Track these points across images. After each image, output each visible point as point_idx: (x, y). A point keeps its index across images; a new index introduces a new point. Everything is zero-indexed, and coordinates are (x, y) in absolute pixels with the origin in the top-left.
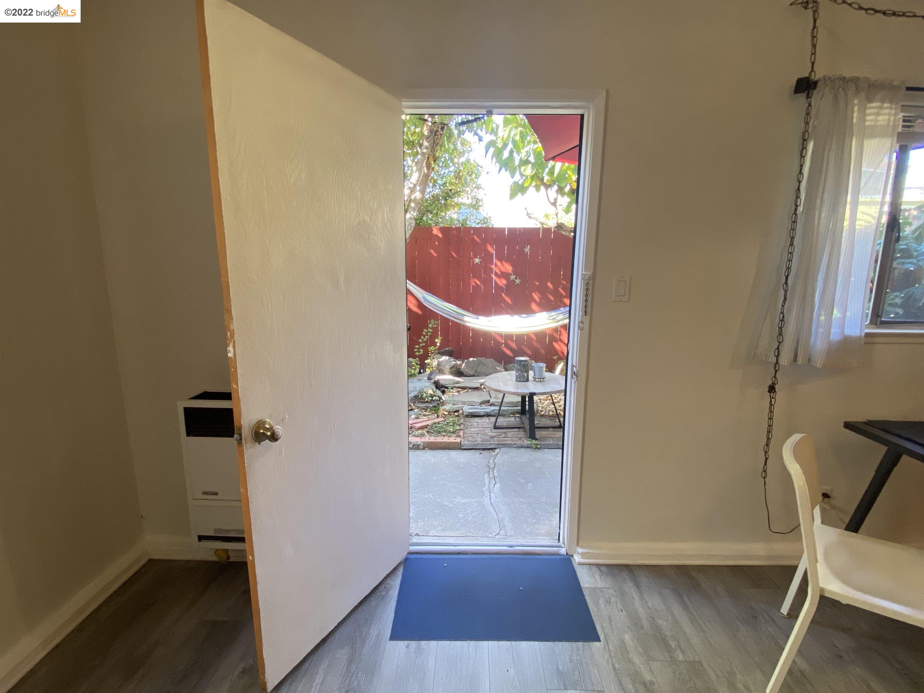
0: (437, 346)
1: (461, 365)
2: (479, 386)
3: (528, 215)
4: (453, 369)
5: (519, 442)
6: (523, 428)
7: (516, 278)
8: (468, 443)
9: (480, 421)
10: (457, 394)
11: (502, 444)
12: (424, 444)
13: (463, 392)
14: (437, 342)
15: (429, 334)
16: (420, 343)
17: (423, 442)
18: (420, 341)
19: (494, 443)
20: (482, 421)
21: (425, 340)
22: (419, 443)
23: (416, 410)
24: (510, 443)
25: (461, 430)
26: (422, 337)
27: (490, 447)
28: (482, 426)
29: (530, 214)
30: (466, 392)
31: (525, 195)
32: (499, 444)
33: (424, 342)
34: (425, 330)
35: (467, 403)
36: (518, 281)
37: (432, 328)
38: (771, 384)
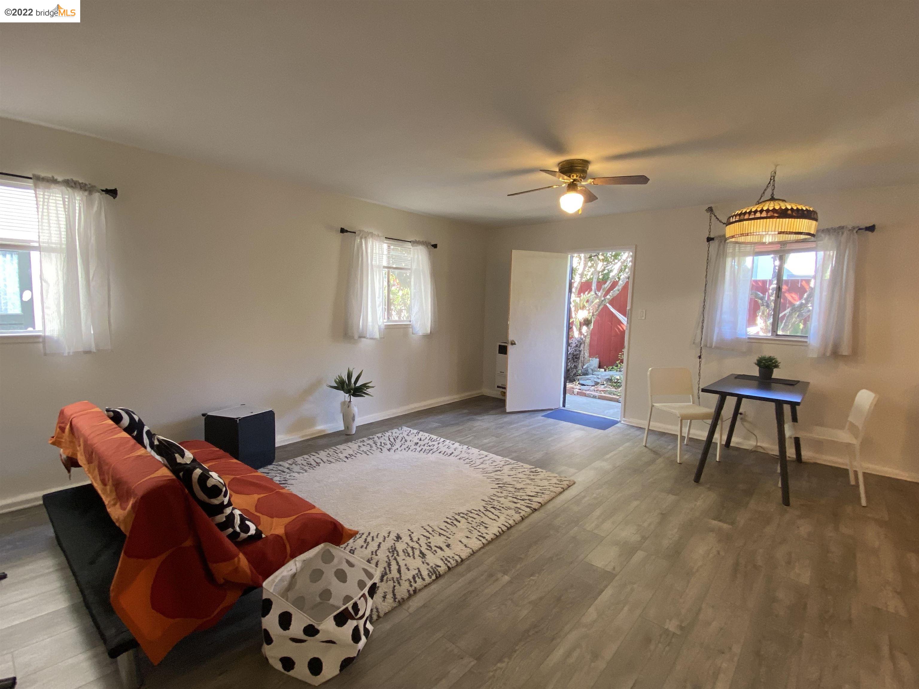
38: (699, 355)
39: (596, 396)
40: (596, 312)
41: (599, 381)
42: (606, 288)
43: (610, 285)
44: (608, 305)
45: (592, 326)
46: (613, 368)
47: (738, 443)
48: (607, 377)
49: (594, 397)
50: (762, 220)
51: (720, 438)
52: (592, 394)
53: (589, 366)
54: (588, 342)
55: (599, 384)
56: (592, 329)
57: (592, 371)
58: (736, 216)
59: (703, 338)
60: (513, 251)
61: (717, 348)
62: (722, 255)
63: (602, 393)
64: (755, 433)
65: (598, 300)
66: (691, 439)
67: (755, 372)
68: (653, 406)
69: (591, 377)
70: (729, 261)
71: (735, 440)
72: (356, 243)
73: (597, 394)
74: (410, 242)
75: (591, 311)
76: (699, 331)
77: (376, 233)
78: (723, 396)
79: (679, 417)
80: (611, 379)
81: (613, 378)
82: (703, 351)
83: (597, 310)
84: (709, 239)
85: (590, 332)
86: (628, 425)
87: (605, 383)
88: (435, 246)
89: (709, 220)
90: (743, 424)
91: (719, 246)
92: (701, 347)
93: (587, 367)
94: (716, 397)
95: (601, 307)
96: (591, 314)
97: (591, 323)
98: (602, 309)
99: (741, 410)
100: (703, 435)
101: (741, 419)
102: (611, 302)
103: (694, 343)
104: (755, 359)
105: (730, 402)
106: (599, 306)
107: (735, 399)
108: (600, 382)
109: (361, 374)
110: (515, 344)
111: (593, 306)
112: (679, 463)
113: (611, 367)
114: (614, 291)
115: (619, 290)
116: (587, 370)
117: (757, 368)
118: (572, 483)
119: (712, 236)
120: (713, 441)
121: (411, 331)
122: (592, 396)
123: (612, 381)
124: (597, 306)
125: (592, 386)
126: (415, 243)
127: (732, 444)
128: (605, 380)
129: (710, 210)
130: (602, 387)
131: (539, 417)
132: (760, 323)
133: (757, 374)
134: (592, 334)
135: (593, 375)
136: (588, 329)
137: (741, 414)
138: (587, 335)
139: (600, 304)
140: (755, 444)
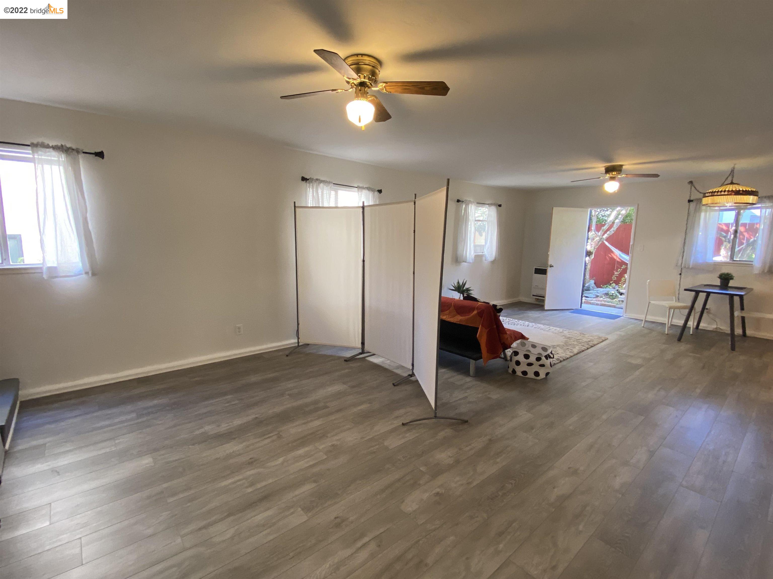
38: (680, 273)
39: (599, 304)
41: (598, 295)
42: (605, 229)
43: (608, 227)
44: (605, 241)
45: (593, 257)
46: (607, 287)
47: (704, 327)
48: (605, 292)
49: (597, 304)
50: (725, 196)
51: (692, 324)
52: (595, 303)
53: (590, 284)
54: (589, 268)
55: (599, 297)
56: (593, 258)
57: (593, 288)
58: (709, 193)
59: (683, 263)
60: (554, 208)
61: (692, 268)
62: (698, 210)
63: (602, 302)
64: (717, 321)
65: (598, 238)
66: (672, 325)
67: (718, 282)
68: (650, 303)
69: (592, 292)
70: (703, 215)
71: (703, 325)
72: (463, 207)
73: (599, 303)
74: (488, 204)
75: (593, 246)
76: (681, 257)
77: (472, 200)
78: (697, 293)
79: (668, 308)
80: (608, 293)
81: (609, 293)
82: (683, 271)
83: (597, 245)
84: (690, 201)
85: (591, 260)
86: (628, 318)
87: (603, 296)
88: (500, 206)
89: (690, 189)
90: (708, 316)
91: (696, 205)
92: (682, 269)
93: (589, 285)
94: (693, 293)
95: (600, 243)
96: (593, 248)
97: (593, 254)
98: (601, 244)
99: (707, 307)
100: (681, 322)
101: (707, 312)
102: (607, 240)
103: (676, 266)
104: (718, 274)
105: (702, 296)
106: (599, 242)
107: (705, 294)
108: (600, 295)
109: (466, 283)
110: (553, 266)
111: (595, 242)
112: (667, 334)
113: (606, 286)
114: (611, 231)
115: (614, 231)
116: (589, 287)
117: (719, 280)
118: (607, 339)
119: (692, 199)
120: (688, 326)
121: (484, 259)
122: (595, 304)
123: (609, 295)
124: (597, 242)
125: (594, 298)
126: (490, 205)
127: (700, 328)
128: (603, 294)
129: (691, 182)
130: (602, 298)
131: (567, 313)
132: (723, 252)
133: (719, 284)
134: (593, 262)
135: (593, 290)
136: (589, 258)
137: (707, 309)
138: (589, 263)
139: (600, 241)
140: (715, 327)
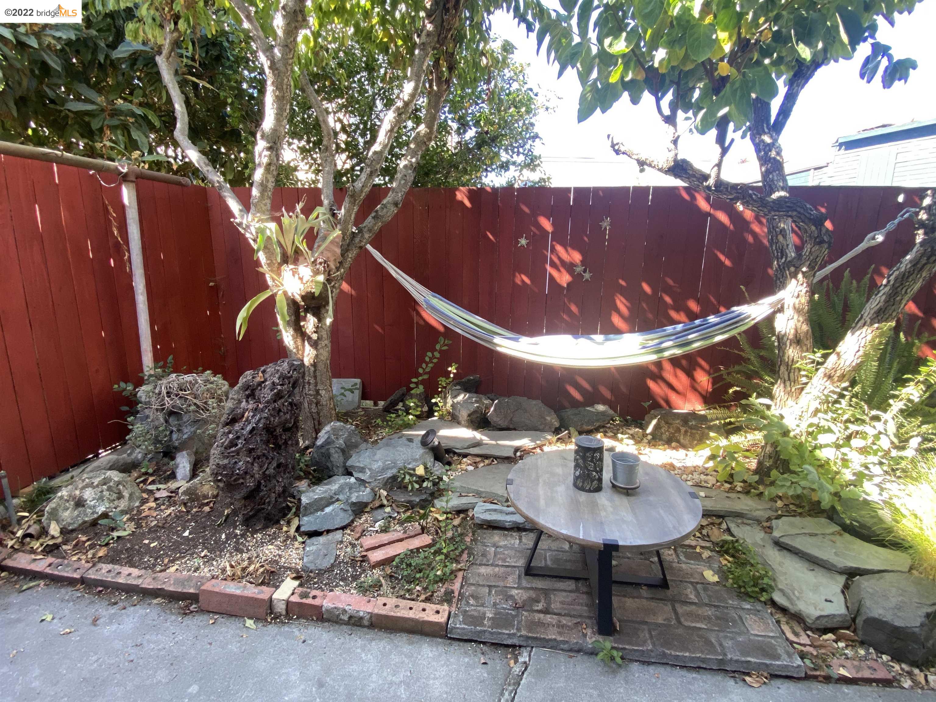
0: (449, 377)
1: (488, 408)
2: (511, 454)
3: (613, 146)
4: (474, 416)
5: (574, 639)
6: (586, 579)
7: (585, 271)
8: (463, 626)
9: (502, 543)
10: (471, 468)
11: (536, 639)
12: (371, 617)
13: (482, 464)
14: (450, 372)
15: (435, 361)
16: (421, 375)
17: (369, 613)
18: (421, 371)
19: (519, 634)
20: (506, 542)
21: (428, 370)
22: (361, 614)
23: (388, 509)
24: (554, 637)
25: (460, 570)
26: (424, 365)
27: (509, 642)
28: (504, 560)
29: (617, 144)
30: (488, 465)
31: (609, 111)
32: (528, 638)
33: (426, 373)
34: (429, 354)
35: (484, 495)
36: (587, 276)
37: (440, 352)
40: (338, 269)
44: (369, 247)
45: (331, 314)
56: (334, 321)
65: (338, 234)
75: (323, 269)
83: (341, 263)
85: (329, 331)
95: (352, 255)
96: (323, 277)
97: (327, 303)
98: (356, 259)
106: (344, 251)
111: (327, 250)
116: (328, 456)
122: (346, 618)
124: (338, 251)
136: (320, 321)
139: (348, 245)
